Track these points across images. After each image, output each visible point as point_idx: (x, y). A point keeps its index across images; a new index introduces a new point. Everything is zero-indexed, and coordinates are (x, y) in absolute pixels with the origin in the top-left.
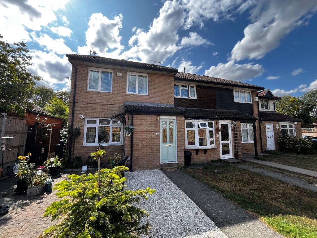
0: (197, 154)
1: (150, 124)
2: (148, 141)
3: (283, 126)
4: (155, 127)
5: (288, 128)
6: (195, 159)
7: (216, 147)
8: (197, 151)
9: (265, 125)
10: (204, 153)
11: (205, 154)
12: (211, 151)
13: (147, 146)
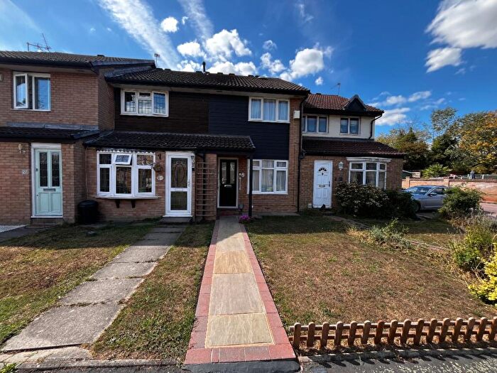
0: (118, 207)
1: (12, 156)
2: (9, 183)
3: (354, 166)
4: (20, 162)
5: (364, 169)
6: (114, 215)
7: (157, 197)
8: (118, 202)
9: (313, 162)
10: (131, 205)
11: (134, 206)
13: (7, 190)
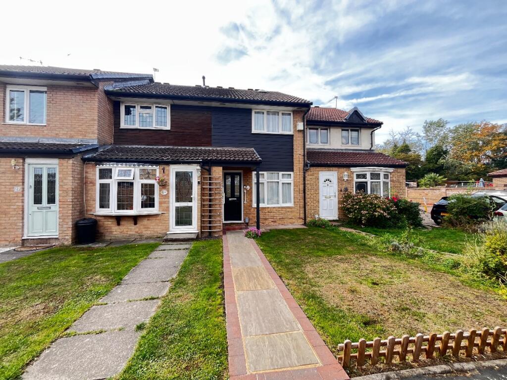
0: (119, 224)
3: (358, 176)
4: (12, 178)
5: (368, 179)
6: (114, 233)
7: (160, 213)
8: (119, 219)
9: (319, 174)
10: (133, 222)
11: (135, 224)
12: (148, 220)
